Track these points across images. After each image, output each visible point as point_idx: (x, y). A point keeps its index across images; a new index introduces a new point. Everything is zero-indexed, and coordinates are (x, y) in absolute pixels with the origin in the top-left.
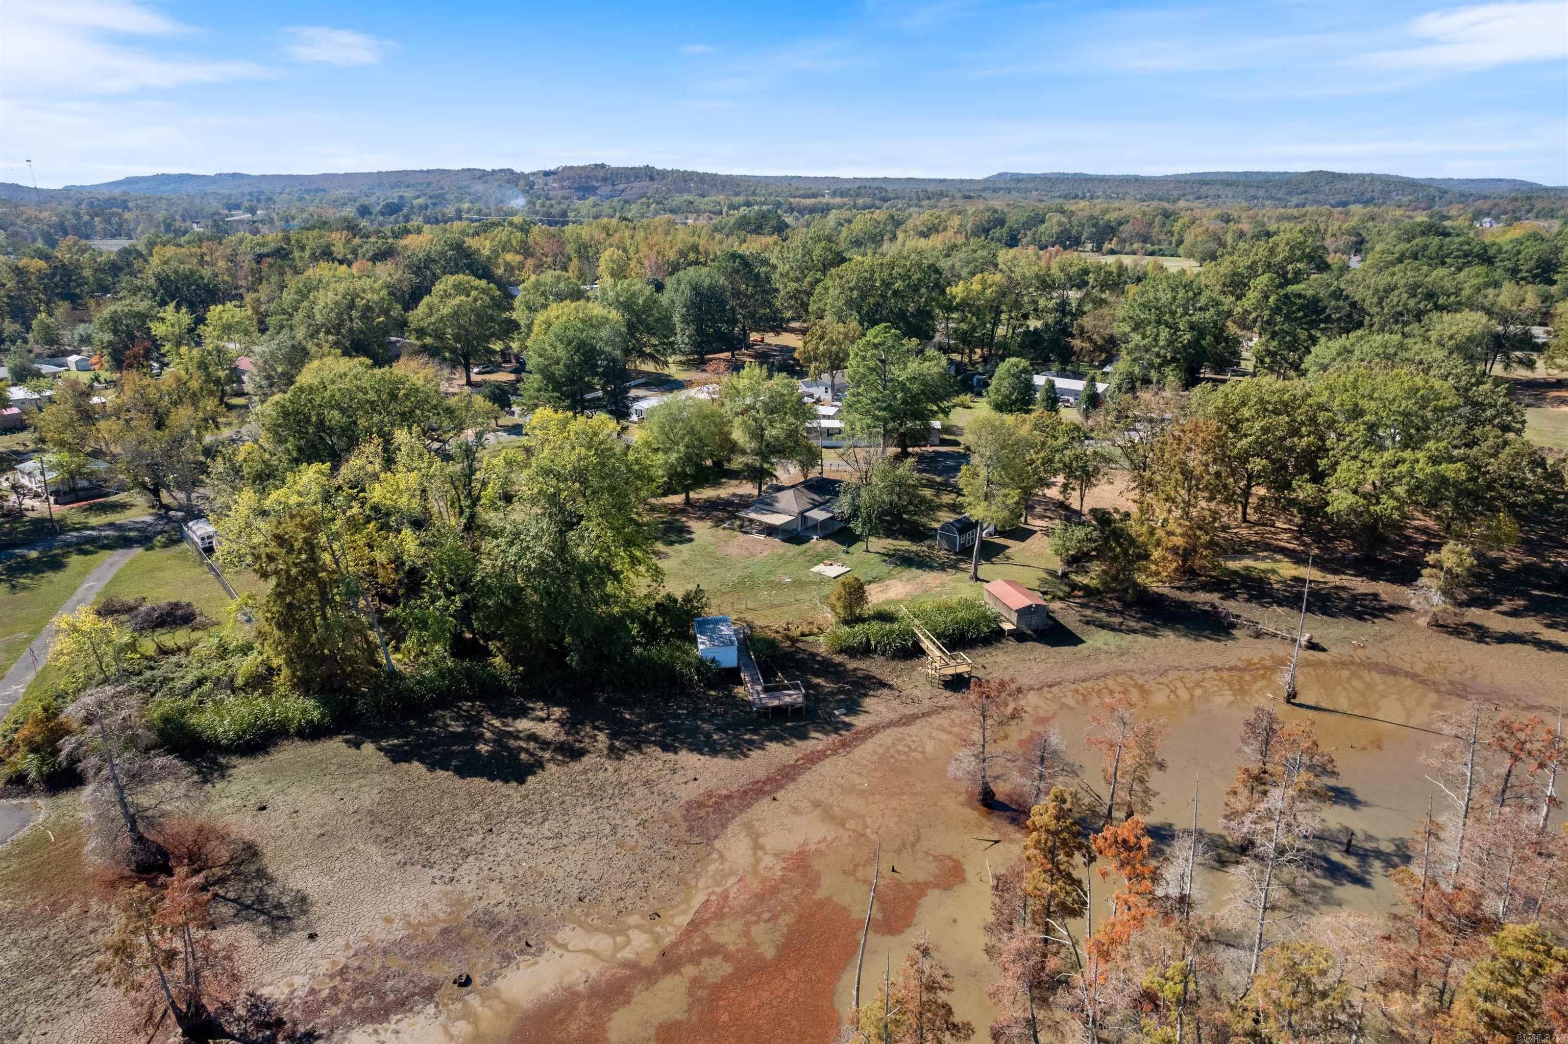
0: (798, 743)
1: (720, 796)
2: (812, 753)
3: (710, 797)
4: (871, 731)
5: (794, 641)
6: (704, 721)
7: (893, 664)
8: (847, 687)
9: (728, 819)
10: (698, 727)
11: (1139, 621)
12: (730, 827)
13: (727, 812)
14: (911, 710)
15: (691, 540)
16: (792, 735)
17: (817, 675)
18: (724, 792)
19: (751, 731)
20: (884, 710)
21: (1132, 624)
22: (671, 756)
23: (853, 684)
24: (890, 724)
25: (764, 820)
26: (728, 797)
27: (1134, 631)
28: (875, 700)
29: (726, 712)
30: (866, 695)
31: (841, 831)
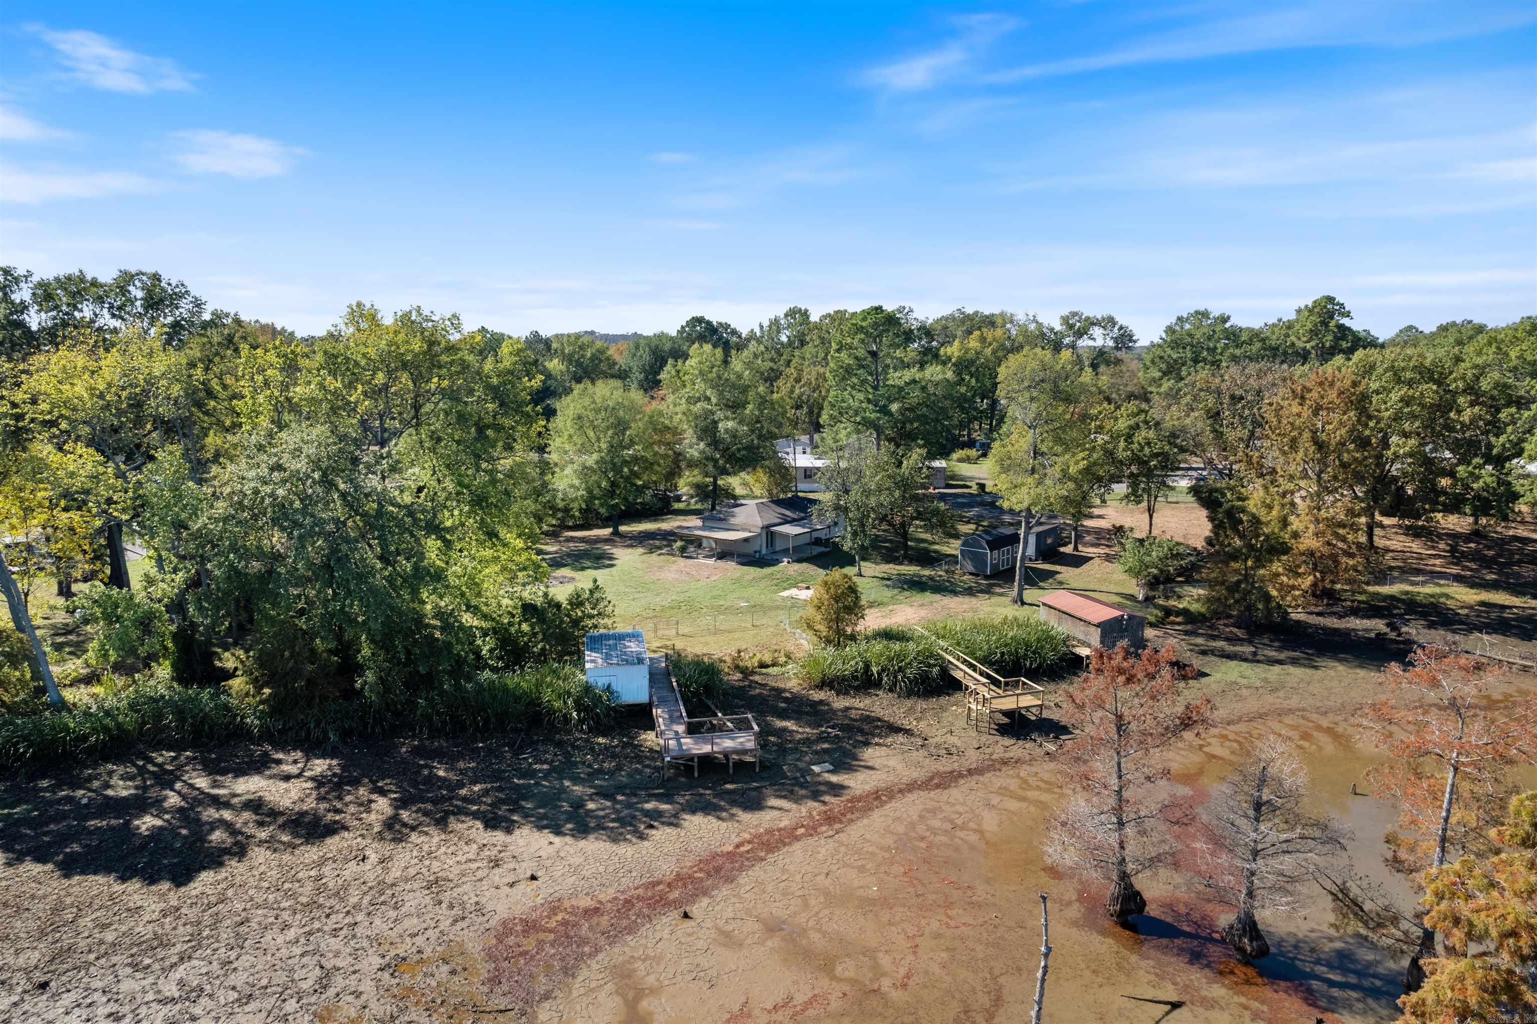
0: (745, 817)
1: (574, 911)
2: (770, 832)
3: (554, 911)
4: (878, 797)
5: (746, 673)
6: (576, 780)
7: (909, 703)
8: (833, 732)
9: (580, 958)
10: (563, 790)
11: (1280, 649)
12: (584, 973)
13: (584, 941)
14: (945, 765)
15: (612, 566)
16: (734, 803)
17: (783, 715)
18: (586, 902)
19: (659, 798)
20: (900, 767)
21: (1272, 654)
22: (499, 836)
23: (842, 728)
24: (912, 787)
25: (658, 959)
26: (595, 911)
27: (1280, 662)
28: (883, 751)
29: (619, 768)
30: (867, 744)
31: (824, 983)
